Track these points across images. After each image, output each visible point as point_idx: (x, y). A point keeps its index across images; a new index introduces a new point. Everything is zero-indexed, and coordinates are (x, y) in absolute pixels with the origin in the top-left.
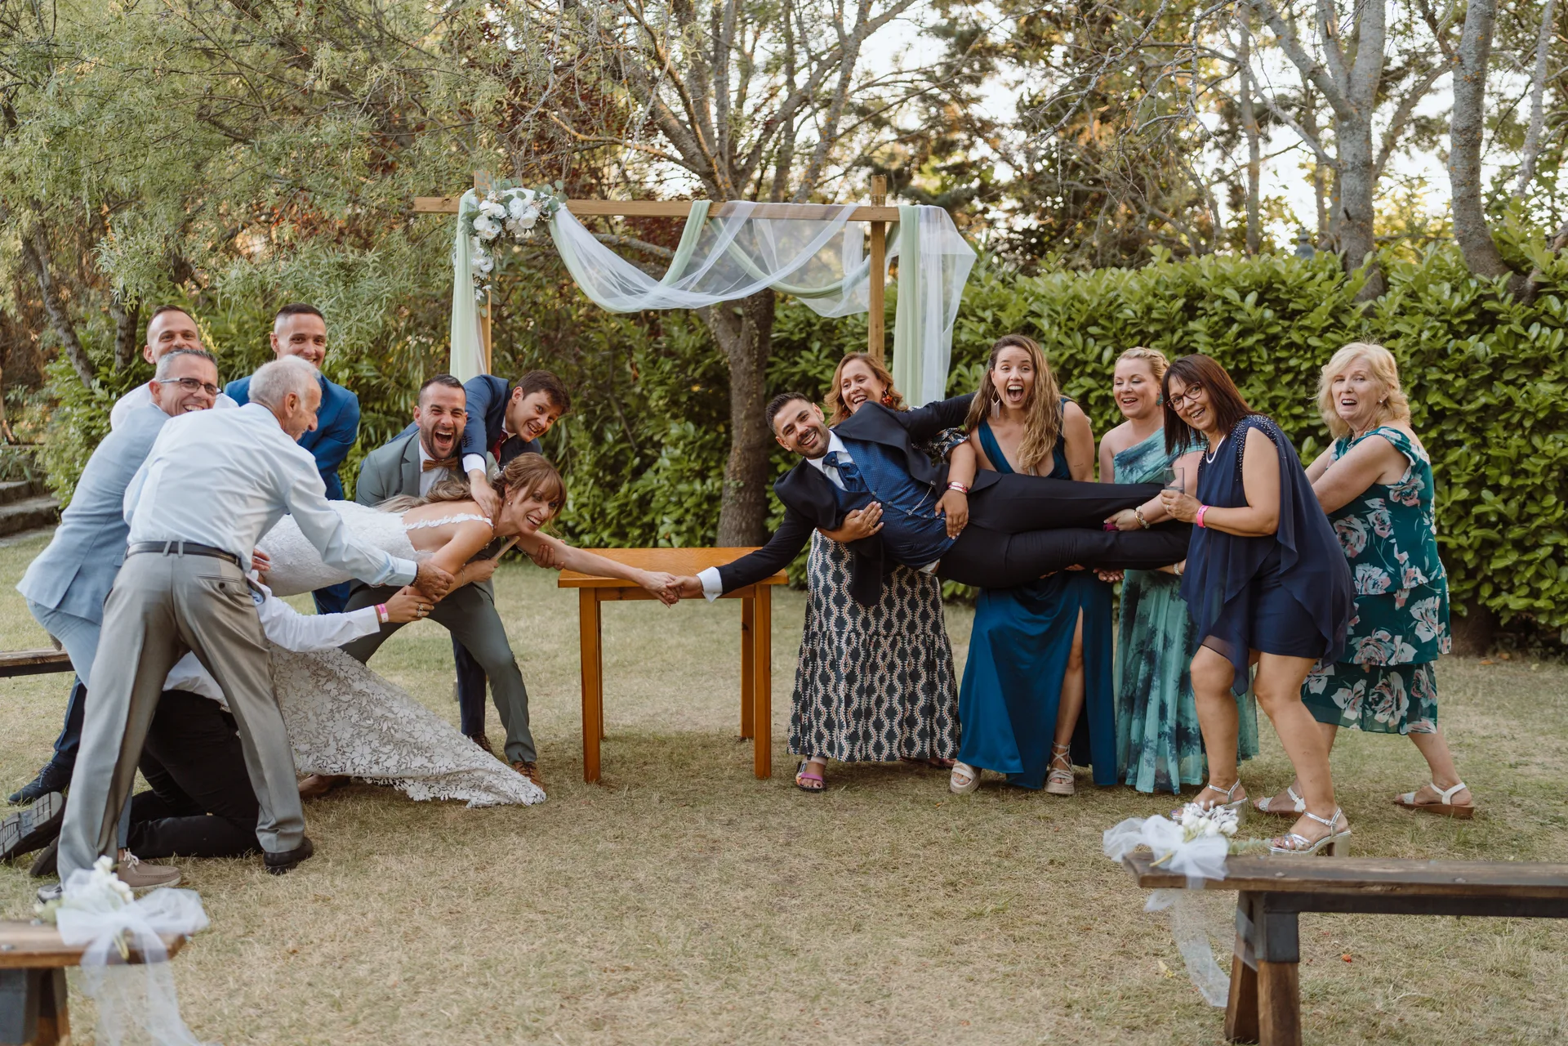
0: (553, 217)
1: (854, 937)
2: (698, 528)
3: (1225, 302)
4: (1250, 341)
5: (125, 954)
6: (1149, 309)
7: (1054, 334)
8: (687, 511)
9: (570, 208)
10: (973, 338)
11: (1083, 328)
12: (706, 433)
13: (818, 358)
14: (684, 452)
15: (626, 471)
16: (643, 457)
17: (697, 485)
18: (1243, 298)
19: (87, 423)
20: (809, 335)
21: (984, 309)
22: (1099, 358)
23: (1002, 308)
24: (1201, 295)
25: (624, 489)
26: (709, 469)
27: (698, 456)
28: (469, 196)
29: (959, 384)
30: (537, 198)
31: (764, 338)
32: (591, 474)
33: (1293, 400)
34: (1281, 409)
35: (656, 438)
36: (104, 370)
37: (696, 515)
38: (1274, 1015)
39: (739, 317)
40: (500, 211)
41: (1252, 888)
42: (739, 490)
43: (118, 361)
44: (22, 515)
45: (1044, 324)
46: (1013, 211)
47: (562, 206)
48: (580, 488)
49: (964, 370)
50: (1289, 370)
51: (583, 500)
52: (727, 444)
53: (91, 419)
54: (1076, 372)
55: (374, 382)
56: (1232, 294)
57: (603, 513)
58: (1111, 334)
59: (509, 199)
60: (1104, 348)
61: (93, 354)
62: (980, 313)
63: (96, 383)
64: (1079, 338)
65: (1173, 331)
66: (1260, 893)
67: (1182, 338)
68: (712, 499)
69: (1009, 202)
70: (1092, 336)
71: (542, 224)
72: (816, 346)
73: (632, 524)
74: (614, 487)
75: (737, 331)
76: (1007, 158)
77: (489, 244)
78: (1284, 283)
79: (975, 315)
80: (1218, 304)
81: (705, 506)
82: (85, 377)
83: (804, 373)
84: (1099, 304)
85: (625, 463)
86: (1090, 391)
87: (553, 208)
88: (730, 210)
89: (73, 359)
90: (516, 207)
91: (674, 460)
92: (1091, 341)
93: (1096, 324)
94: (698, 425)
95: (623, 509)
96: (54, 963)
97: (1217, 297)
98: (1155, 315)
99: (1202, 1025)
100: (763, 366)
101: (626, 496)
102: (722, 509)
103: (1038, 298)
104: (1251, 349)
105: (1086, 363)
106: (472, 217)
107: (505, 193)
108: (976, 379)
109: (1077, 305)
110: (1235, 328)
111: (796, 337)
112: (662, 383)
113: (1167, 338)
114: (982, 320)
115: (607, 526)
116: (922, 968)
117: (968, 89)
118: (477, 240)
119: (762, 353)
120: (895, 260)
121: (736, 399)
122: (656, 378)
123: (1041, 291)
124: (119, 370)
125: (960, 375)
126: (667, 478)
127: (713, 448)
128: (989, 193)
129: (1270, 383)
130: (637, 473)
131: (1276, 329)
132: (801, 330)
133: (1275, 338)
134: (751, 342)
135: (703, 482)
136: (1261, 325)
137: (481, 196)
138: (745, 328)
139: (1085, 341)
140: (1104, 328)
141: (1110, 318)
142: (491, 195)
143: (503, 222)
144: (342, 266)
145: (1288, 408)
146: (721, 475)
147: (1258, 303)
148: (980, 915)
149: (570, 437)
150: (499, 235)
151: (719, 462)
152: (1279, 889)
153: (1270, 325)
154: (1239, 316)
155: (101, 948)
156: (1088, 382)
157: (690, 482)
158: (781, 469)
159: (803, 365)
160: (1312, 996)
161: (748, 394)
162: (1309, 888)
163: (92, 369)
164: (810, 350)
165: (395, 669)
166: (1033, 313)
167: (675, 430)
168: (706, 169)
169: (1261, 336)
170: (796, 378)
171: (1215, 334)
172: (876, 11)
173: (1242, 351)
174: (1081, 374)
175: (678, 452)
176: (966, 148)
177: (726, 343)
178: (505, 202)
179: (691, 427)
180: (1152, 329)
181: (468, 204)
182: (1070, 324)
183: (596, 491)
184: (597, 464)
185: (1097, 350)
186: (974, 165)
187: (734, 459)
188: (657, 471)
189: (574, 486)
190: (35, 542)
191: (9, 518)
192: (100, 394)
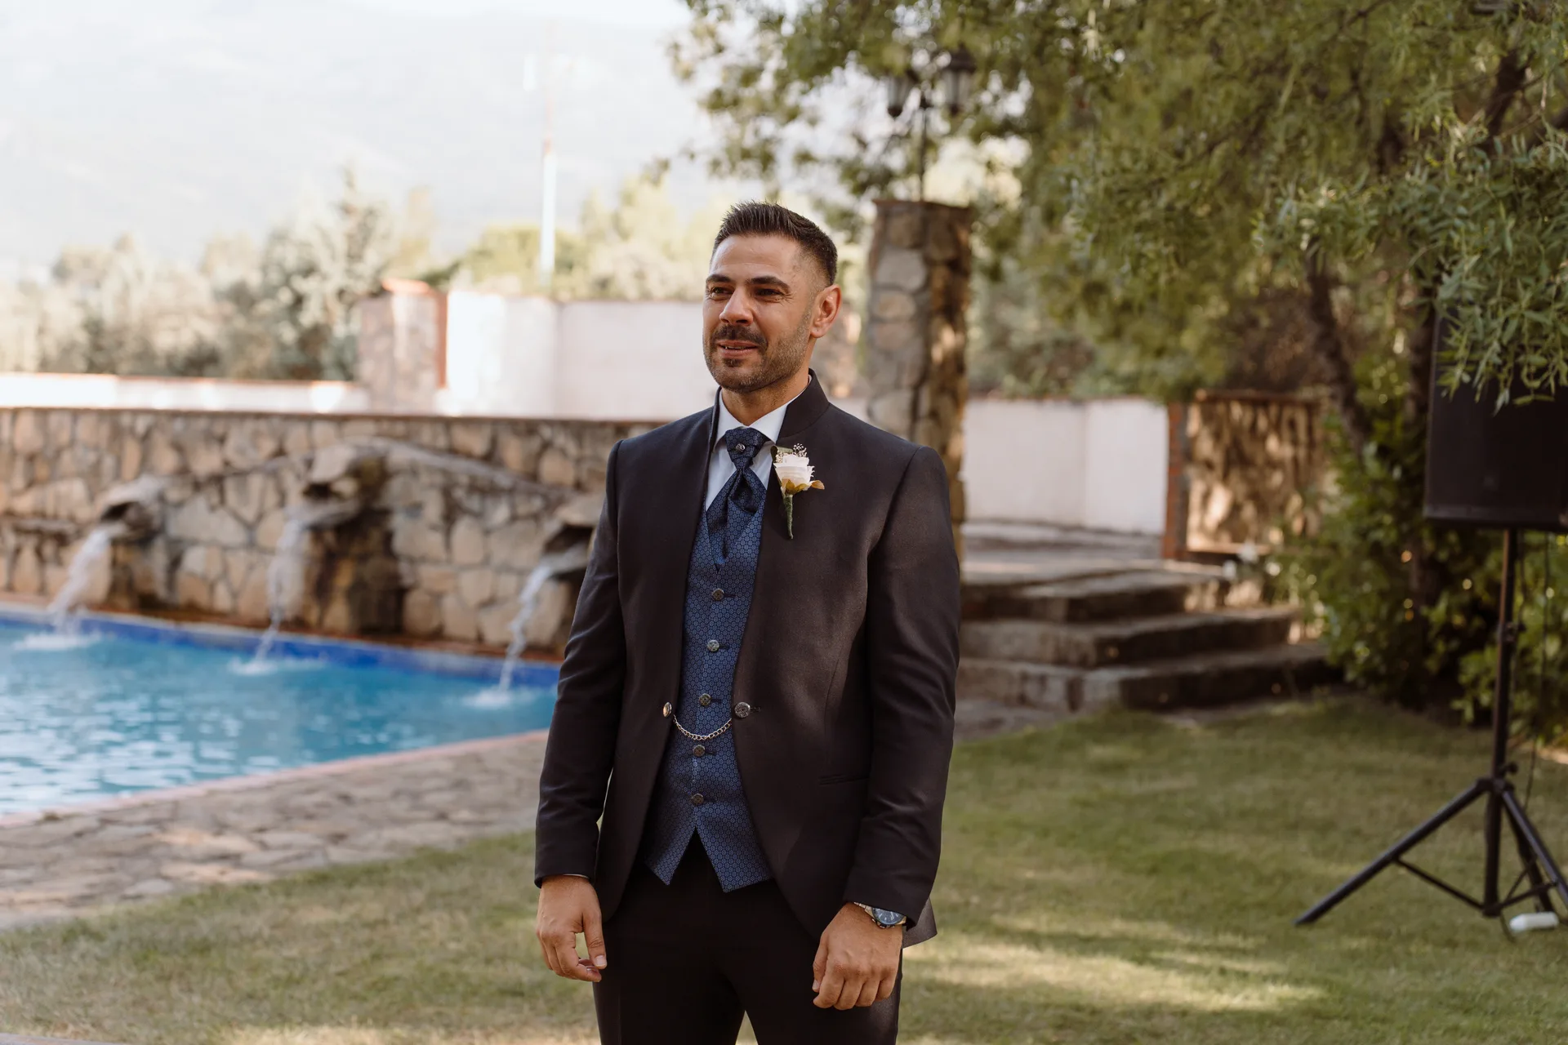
19: (1367, 521)
36: (1381, 426)
43: (1407, 407)
53: (1369, 511)
63: (1371, 449)
82: (1356, 436)
124: (1406, 427)
163: (1363, 424)
190: (1238, 724)
191: (1227, 676)
192: (1374, 467)
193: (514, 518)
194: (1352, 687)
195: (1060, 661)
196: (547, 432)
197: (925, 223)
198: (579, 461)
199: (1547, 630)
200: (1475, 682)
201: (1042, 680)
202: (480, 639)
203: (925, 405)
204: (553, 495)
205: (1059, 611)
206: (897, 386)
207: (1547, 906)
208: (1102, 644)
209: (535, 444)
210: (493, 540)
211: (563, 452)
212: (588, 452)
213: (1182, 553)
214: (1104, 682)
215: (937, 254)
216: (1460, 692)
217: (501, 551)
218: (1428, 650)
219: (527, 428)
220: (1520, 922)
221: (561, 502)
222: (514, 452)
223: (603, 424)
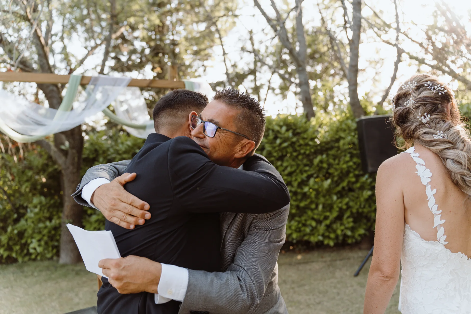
8: (44, 235)
12: (50, 200)
14: (40, 210)
15: (10, 221)
16: (19, 214)
17: (48, 223)
25: (9, 229)
26: (53, 215)
27: (48, 211)
31: (79, 158)
35: (25, 205)
37: (49, 237)
68: (57, 228)
73: (15, 244)
74: (4, 229)
75: (66, 157)
81: (53, 232)
85: (9, 217)
91: (36, 214)
94: (46, 197)
95: (10, 239)
100: (79, 169)
101: (11, 232)
102: (61, 233)
112: (27, 181)
119: (78, 164)
122: (25, 178)
126: (33, 222)
127: (54, 207)
130: (17, 221)
134: (74, 159)
135: (51, 222)
136: (288, 138)
138: (69, 155)
146: (59, 218)
153: (292, 138)
157: (44, 222)
167: (35, 200)
175: (37, 210)
177: (60, 160)
179: (43, 198)
187: (66, 211)
188: (26, 220)
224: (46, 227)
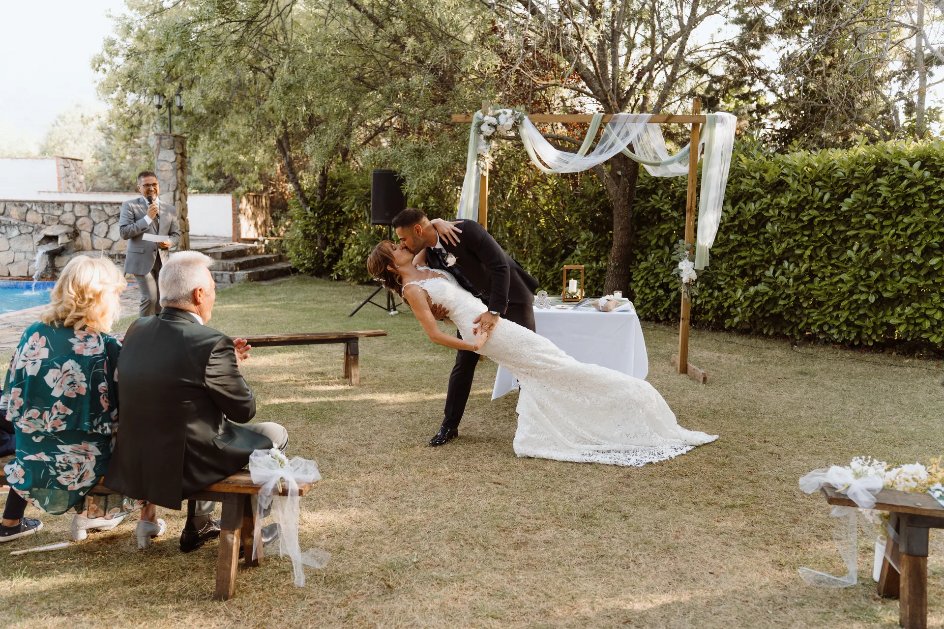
0: (521, 123)
1: (660, 513)
2: (593, 287)
3: (900, 167)
4: (915, 190)
5: (281, 491)
6: (853, 171)
7: (795, 186)
9: (530, 119)
10: (747, 188)
11: (813, 182)
12: (599, 237)
13: (661, 198)
14: (588, 247)
15: (558, 257)
16: (567, 249)
17: (594, 265)
18: (912, 164)
19: (305, 228)
20: (657, 186)
21: (755, 172)
22: (821, 199)
23: (766, 171)
24: (885, 163)
26: (600, 256)
27: (595, 249)
28: (479, 114)
29: (739, 212)
30: (513, 114)
31: (632, 188)
32: (541, 258)
33: (940, 224)
34: (932, 228)
35: (574, 240)
36: (312, 202)
37: (592, 280)
38: (909, 586)
39: (619, 176)
40: (494, 121)
41: (900, 511)
42: (616, 267)
43: (318, 197)
44: (275, 270)
45: (790, 180)
46: (775, 120)
47: (526, 117)
48: (534, 265)
49: (743, 205)
50: (937, 207)
51: (535, 270)
52: (611, 243)
53: (306, 226)
54: (807, 207)
55: (435, 209)
56: (905, 163)
57: (545, 276)
58: (829, 186)
59: (498, 115)
60: (825, 194)
61: (308, 195)
62: (753, 174)
63: (308, 209)
64: (810, 188)
65: (867, 184)
66: (905, 514)
67: (872, 188)
68: (602, 272)
69: (773, 114)
70: (818, 187)
71: (515, 127)
72: (660, 192)
74: (551, 264)
75: (618, 184)
76: (773, 90)
77: (488, 139)
78: (938, 156)
79: (750, 175)
80: (896, 169)
81: (598, 276)
82: (304, 206)
83: (653, 206)
84: (823, 169)
85: (557, 252)
86: (815, 217)
87: (521, 118)
88: (615, 118)
89: (298, 198)
90: (502, 119)
91: (583, 251)
92: (817, 190)
93: (820, 180)
94: (596, 233)
96: (249, 491)
97: (895, 164)
98: (856, 175)
99: (863, 584)
100: (631, 202)
101: (557, 269)
102: (606, 277)
103: (787, 166)
104: (915, 194)
105: (813, 202)
106: (479, 125)
107: (497, 112)
108: (749, 210)
109: (809, 169)
110: (905, 182)
111: (649, 188)
112: (577, 211)
113: (863, 187)
114: (754, 178)
115: (548, 284)
116: (698, 533)
117: (752, 52)
118: (482, 137)
119: (630, 195)
120: (703, 144)
121: (616, 219)
122: (574, 209)
123: (789, 162)
124: (319, 203)
125: (740, 208)
127: (603, 246)
128: (763, 110)
129: (926, 213)
130: (563, 257)
131: (932, 183)
132: (652, 184)
133: (931, 188)
134: (625, 190)
135: (597, 263)
136: (922, 180)
137: (485, 114)
138: (622, 182)
139: (813, 190)
140: (825, 182)
141: (829, 177)
142: (490, 112)
143: (495, 126)
144: (417, 150)
145: (936, 228)
146: (607, 259)
147: (921, 168)
148: (733, 507)
149: (530, 238)
150: (493, 133)
151: (606, 252)
152: (918, 513)
153: (928, 180)
154: (908, 176)
155: (270, 486)
156: (814, 213)
157: (590, 263)
158: (638, 257)
159: (653, 202)
160: (934, 574)
161: (622, 218)
162: (937, 515)
163: (307, 202)
164: (657, 194)
165: (437, 352)
166: (783, 174)
167: (583, 236)
168: (604, 98)
169: (922, 187)
170: (648, 209)
171: (892, 186)
172: (701, 11)
173: (909, 195)
174: (810, 208)
175: (585, 247)
176: (750, 85)
177: (611, 191)
178: (497, 116)
179: (592, 234)
180: (854, 183)
181: (478, 118)
182: (805, 180)
183: (542, 266)
184: (543, 252)
185: (820, 194)
186: (754, 94)
187: (614, 251)
189: (531, 263)
190: (280, 283)
191: (270, 271)
192: (310, 214)
193: (21, 234)
194: (302, 273)
195: (225, 270)
196: (29, 206)
197: (174, 141)
198: (43, 215)
199: (358, 254)
200: (337, 270)
201: (222, 275)
202: (9, 274)
203: (177, 197)
204: (36, 226)
205: (220, 256)
206: (168, 191)
207: (395, 310)
208: (237, 265)
209: (24, 209)
210: (12, 242)
211: (36, 211)
212: (47, 212)
213: (239, 240)
214: (241, 274)
215: (179, 151)
216: (332, 272)
217: (15, 245)
218: (323, 262)
219: (21, 203)
220: (392, 313)
221: (40, 229)
222: (14, 212)
223: (53, 203)
224: (591, 269)
